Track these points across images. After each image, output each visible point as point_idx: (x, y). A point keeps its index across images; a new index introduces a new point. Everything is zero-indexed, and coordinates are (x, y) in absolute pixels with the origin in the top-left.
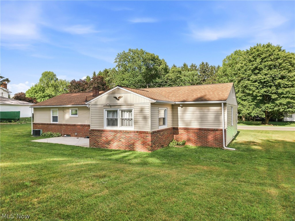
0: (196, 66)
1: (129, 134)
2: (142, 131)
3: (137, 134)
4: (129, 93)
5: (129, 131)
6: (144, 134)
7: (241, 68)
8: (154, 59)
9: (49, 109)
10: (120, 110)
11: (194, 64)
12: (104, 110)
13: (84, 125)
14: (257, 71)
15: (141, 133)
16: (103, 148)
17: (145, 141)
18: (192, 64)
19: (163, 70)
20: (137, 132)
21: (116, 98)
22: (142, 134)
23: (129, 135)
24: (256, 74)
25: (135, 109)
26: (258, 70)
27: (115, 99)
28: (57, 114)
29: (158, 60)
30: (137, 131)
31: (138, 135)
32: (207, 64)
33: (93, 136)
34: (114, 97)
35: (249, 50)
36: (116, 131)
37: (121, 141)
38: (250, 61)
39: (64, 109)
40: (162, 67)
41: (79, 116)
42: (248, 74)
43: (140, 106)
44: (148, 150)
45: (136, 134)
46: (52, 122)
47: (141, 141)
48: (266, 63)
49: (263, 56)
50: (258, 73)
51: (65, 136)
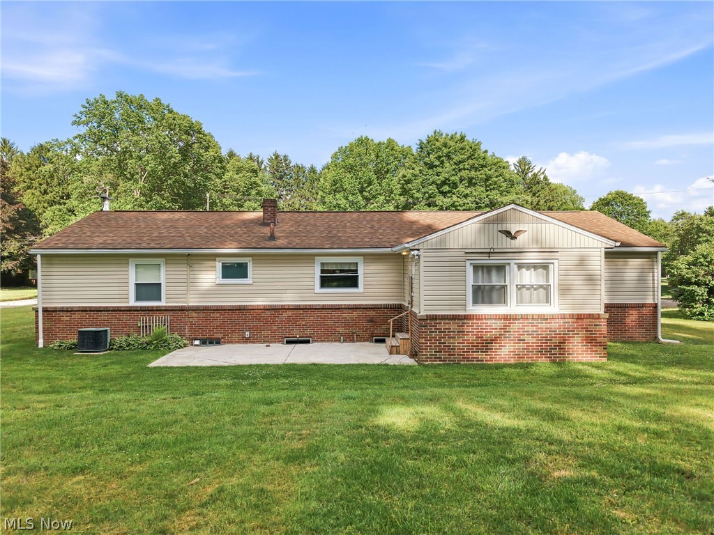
0: (260, 160)
1: (548, 323)
2: (584, 314)
3: (571, 320)
4: (546, 222)
5: (547, 315)
6: (589, 320)
7: (413, 179)
8: (192, 129)
9: (122, 259)
10: (516, 264)
11: (255, 154)
12: (468, 263)
13: (282, 305)
14: (446, 188)
15: (580, 317)
16: (466, 362)
17: (592, 337)
18: (251, 154)
19: (217, 161)
20: (572, 316)
21: (508, 233)
22: (585, 320)
23: (548, 326)
24: (444, 194)
25: (561, 263)
26: (449, 185)
27: (504, 236)
28: (162, 276)
29: (201, 136)
30: (570, 315)
31: (572, 322)
32: (286, 158)
33: (433, 332)
34: (500, 231)
35: (425, 142)
36: (507, 318)
37: (524, 340)
38: (431, 166)
39: (191, 260)
40: (212, 153)
41: (255, 280)
42: (430, 192)
43: (576, 254)
44: (600, 357)
45: (566, 320)
46: (132, 302)
47: (580, 337)
48: (463, 173)
49: (456, 159)
50: (449, 192)
51: (197, 342)
